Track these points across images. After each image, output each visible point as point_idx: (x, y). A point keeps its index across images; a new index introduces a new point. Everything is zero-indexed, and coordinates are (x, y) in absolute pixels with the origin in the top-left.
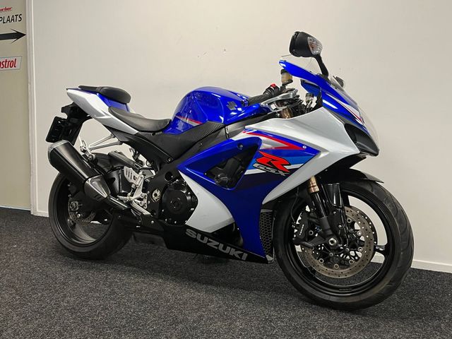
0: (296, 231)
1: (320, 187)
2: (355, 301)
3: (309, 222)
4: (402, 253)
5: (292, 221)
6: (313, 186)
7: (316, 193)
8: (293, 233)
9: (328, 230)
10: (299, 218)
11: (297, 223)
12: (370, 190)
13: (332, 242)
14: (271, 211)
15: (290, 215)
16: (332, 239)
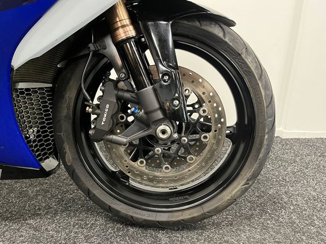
0: (93, 117)
1: (136, 28)
2: (196, 215)
3: (119, 98)
4: (266, 137)
5: (85, 100)
6: (123, 26)
7: (128, 39)
8: (89, 122)
9: (155, 110)
10: (99, 93)
11: (96, 102)
12: (221, 35)
13: (164, 132)
14: (50, 85)
15: (80, 90)
16: (162, 127)
